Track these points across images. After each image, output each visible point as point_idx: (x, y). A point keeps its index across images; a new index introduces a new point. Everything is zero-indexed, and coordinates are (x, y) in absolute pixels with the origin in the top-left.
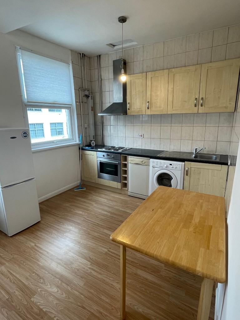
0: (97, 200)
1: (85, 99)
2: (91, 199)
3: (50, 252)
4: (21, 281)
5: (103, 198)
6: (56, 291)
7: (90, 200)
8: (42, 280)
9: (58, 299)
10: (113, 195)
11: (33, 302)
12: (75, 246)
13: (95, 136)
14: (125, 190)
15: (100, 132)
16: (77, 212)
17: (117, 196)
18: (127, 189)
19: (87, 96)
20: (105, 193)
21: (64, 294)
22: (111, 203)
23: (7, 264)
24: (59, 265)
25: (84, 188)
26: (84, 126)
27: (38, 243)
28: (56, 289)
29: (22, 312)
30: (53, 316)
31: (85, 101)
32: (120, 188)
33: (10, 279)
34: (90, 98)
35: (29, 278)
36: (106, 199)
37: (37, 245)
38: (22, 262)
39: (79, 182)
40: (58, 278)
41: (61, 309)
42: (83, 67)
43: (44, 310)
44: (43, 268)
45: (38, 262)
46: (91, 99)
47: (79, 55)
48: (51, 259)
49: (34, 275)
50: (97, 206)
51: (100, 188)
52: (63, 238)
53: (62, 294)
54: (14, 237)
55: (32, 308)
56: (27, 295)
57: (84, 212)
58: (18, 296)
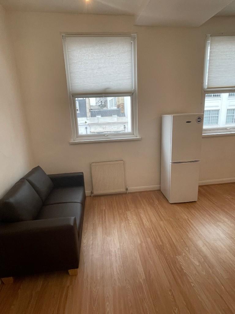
3: (199, 230)
4: (172, 240)
6: (198, 264)
8: (187, 248)
9: (198, 272)
11: (177, 259)
12: (226, 238)
23: (165, 222)
24: (205, 246)
29: (168, 260)
30: (191, 281)
33: (165, 233)
35: (178, 240)
37: (190, 220)
38: (175, 226)
40: (202, 256)
41: (198, 281)
43: (185, 271)
44: (190, 239)
45: (188, 233)
48: (199, 237)
49: (182, 241)
52: (215, 225)
53: (203, 271)
54: (173, 205)
55: (176, 263)
56: (174, 251)
58: (168, 248)
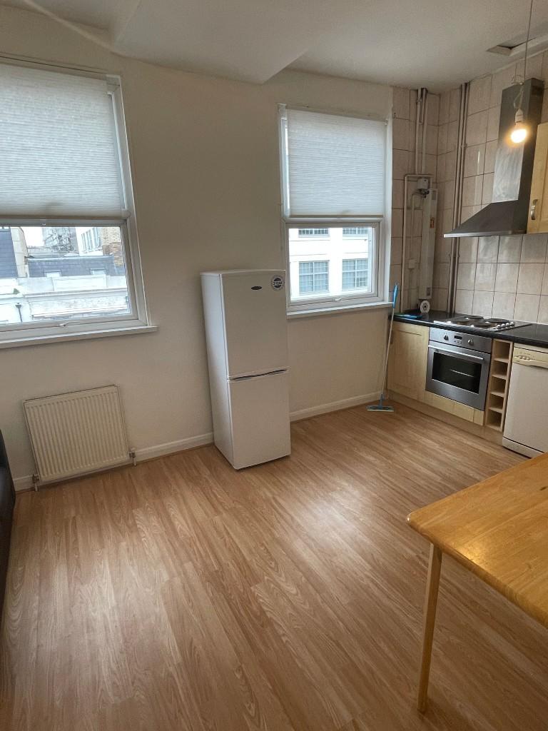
0: (416, 440)
1: (417, 199)
2: (402, 436)
3: (296, 518)
4: (240, 552)
5: (432, 440)
6: (294, 591)
7: (397, 436)
8: (273, 563)
9: (294, 608)
10: (458, 438)
11: (253, 594)
12: (346, 522)
13: (433, 290)
14: (496, 431)
15: (445, 280)
16: (363, 454)
17: (469, 442)
18: (500, 429)
19: (423, 193)
20: (440, 430)
21: (308, 604)
22: (451, 456)
23: (224, 515)
24: (308, 549)
25: (389, 409)
26: (407, 263)
27: (279, 496)
28: (295, 589)
29: (234, 602)
30: (281, 632)
31: (417, 206)
32: (482, 424)
33: (225, 540)
34: (430, 196)
35: (254, 551)
36: (438, 442)
37: (278, 498)
38: (247, 520)
39: (380, 392)
40: (301, 571)
41: (296, 627)
42: (420, 122)
43: (269, 615)
44: (279, 542)
45: (273, 531)
46: (433, 198)
47: (413, 93)
48: (297, 533)
49: (262, 549)
50: (411, 454)
51: (428, 414)
52: (325, 500)
53: (304, 604)
54: (242, 473)
55: (250, 603)
56: (245, 577)
57: (379, 459)
58: (232, 573)
